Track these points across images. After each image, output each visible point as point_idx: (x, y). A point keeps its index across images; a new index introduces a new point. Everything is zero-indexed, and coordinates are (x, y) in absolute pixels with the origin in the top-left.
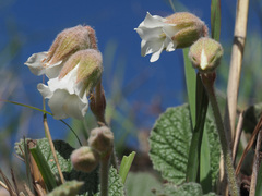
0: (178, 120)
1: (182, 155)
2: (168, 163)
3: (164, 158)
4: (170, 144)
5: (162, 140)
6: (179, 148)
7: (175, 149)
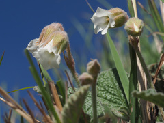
0: (108, 78)
1: (115, 95)
2: (108, 100)
3: (106, 98)
4: (107, 90)
5: (102, 89)
6: (113, 92)
7: (110, 93)
